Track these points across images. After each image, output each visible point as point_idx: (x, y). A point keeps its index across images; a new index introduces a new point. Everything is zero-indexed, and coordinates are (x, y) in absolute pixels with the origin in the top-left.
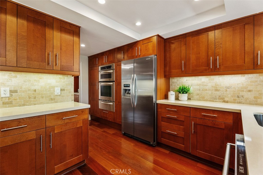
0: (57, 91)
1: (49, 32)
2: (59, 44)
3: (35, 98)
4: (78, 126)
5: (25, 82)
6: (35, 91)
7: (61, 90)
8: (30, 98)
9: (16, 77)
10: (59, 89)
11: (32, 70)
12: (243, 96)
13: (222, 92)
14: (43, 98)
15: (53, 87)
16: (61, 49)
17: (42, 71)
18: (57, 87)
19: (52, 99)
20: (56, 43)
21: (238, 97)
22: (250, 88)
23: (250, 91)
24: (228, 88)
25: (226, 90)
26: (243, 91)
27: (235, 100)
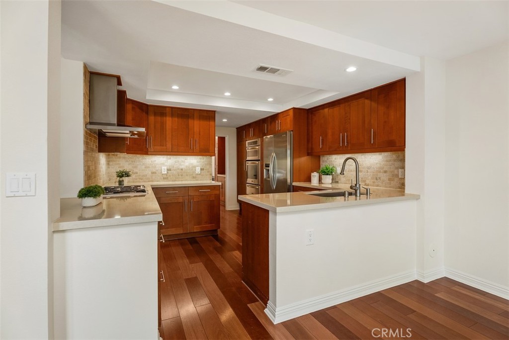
0: (198, 170)
1: (191, 121)
2: (198, 130)
3: (182, 176)
4: (211, 199)
5: (176, 162)
6: (182, 169)
7: (201, 169)
8: (179, 175)
9: (170, 159)
10: (200, 168)
11: (181, 153)
14: (187, 176)
15: (195, 167)
16: (200, 134)
17: (186, 154)
18: (198, 166)
19: (194, 177)
20: (196, 129)
21: (377, 179)
22: (386, 168)
23: (385, 172)
24: (369, 168)
25: (368, 171)
26: (380, 172)
27: (374, 182)
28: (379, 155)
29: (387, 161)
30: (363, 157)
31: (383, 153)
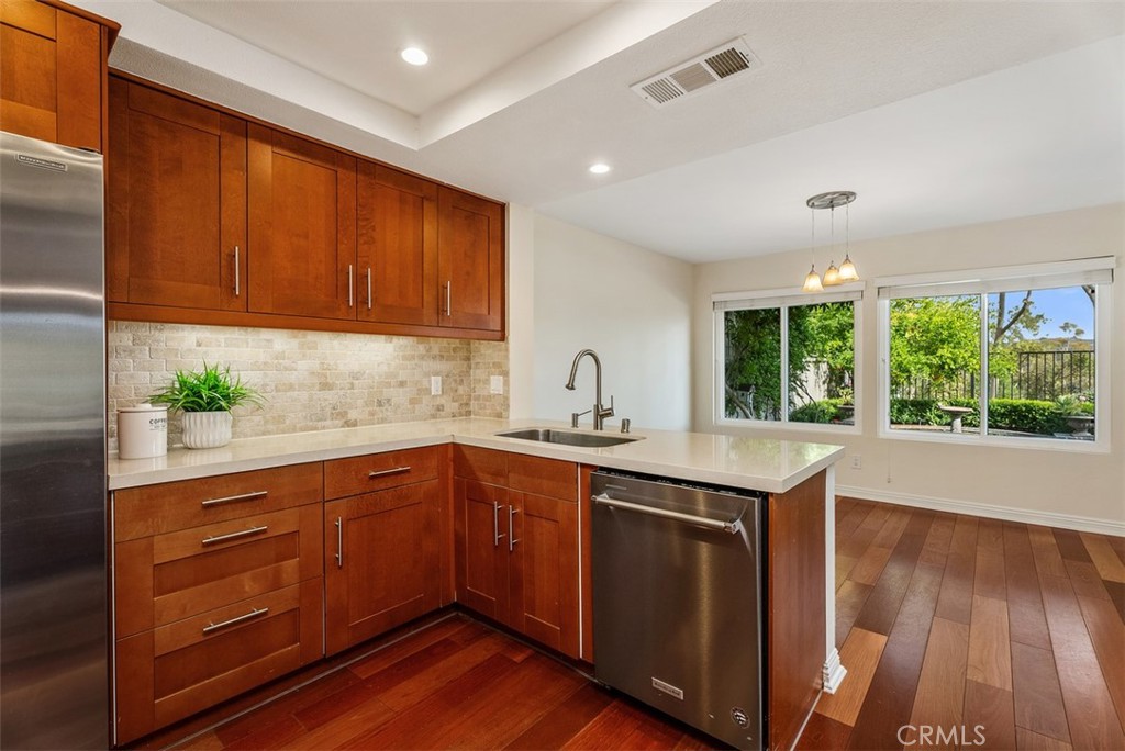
12: (389, 400)
13: (341, 393)
21: (380, 404)
22: (402, 376)
23: (402, 384)
24: (355, 376)
25: (352, 384)
26: (389, 385)
27: (372, 414)
28: (386, 341)
29: (405, 358)
30: (336, 343)
31: (395, 339)
